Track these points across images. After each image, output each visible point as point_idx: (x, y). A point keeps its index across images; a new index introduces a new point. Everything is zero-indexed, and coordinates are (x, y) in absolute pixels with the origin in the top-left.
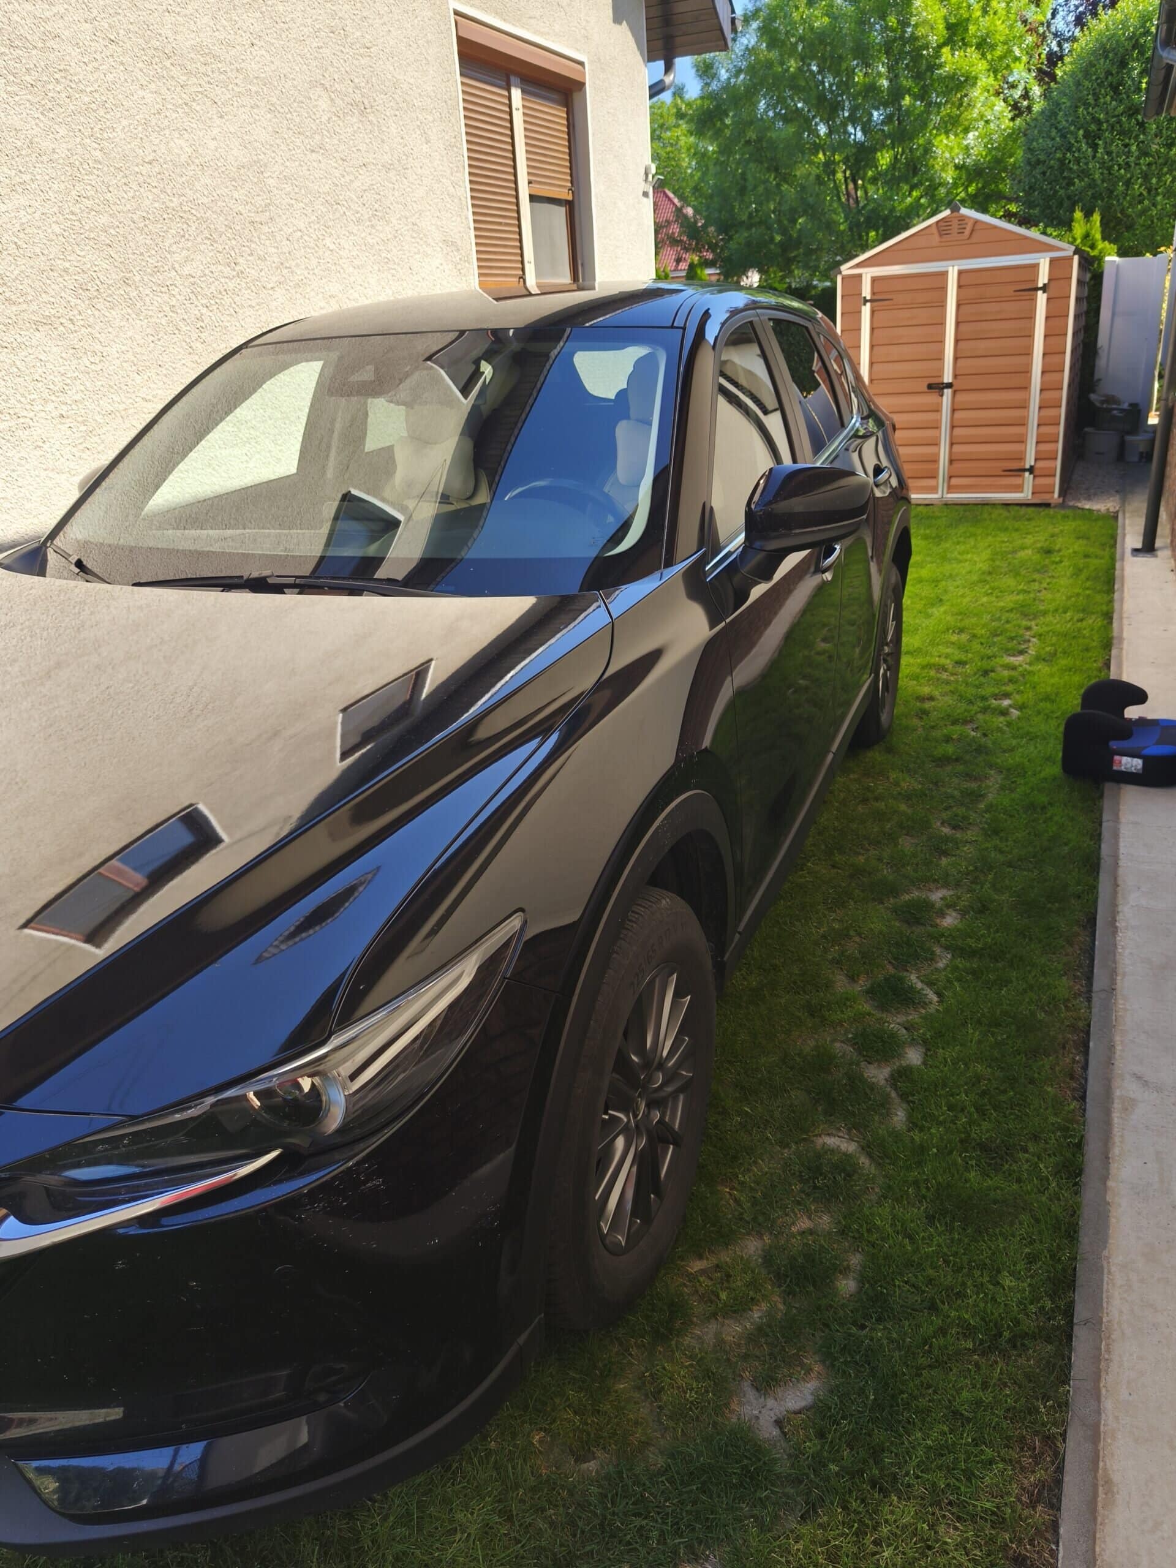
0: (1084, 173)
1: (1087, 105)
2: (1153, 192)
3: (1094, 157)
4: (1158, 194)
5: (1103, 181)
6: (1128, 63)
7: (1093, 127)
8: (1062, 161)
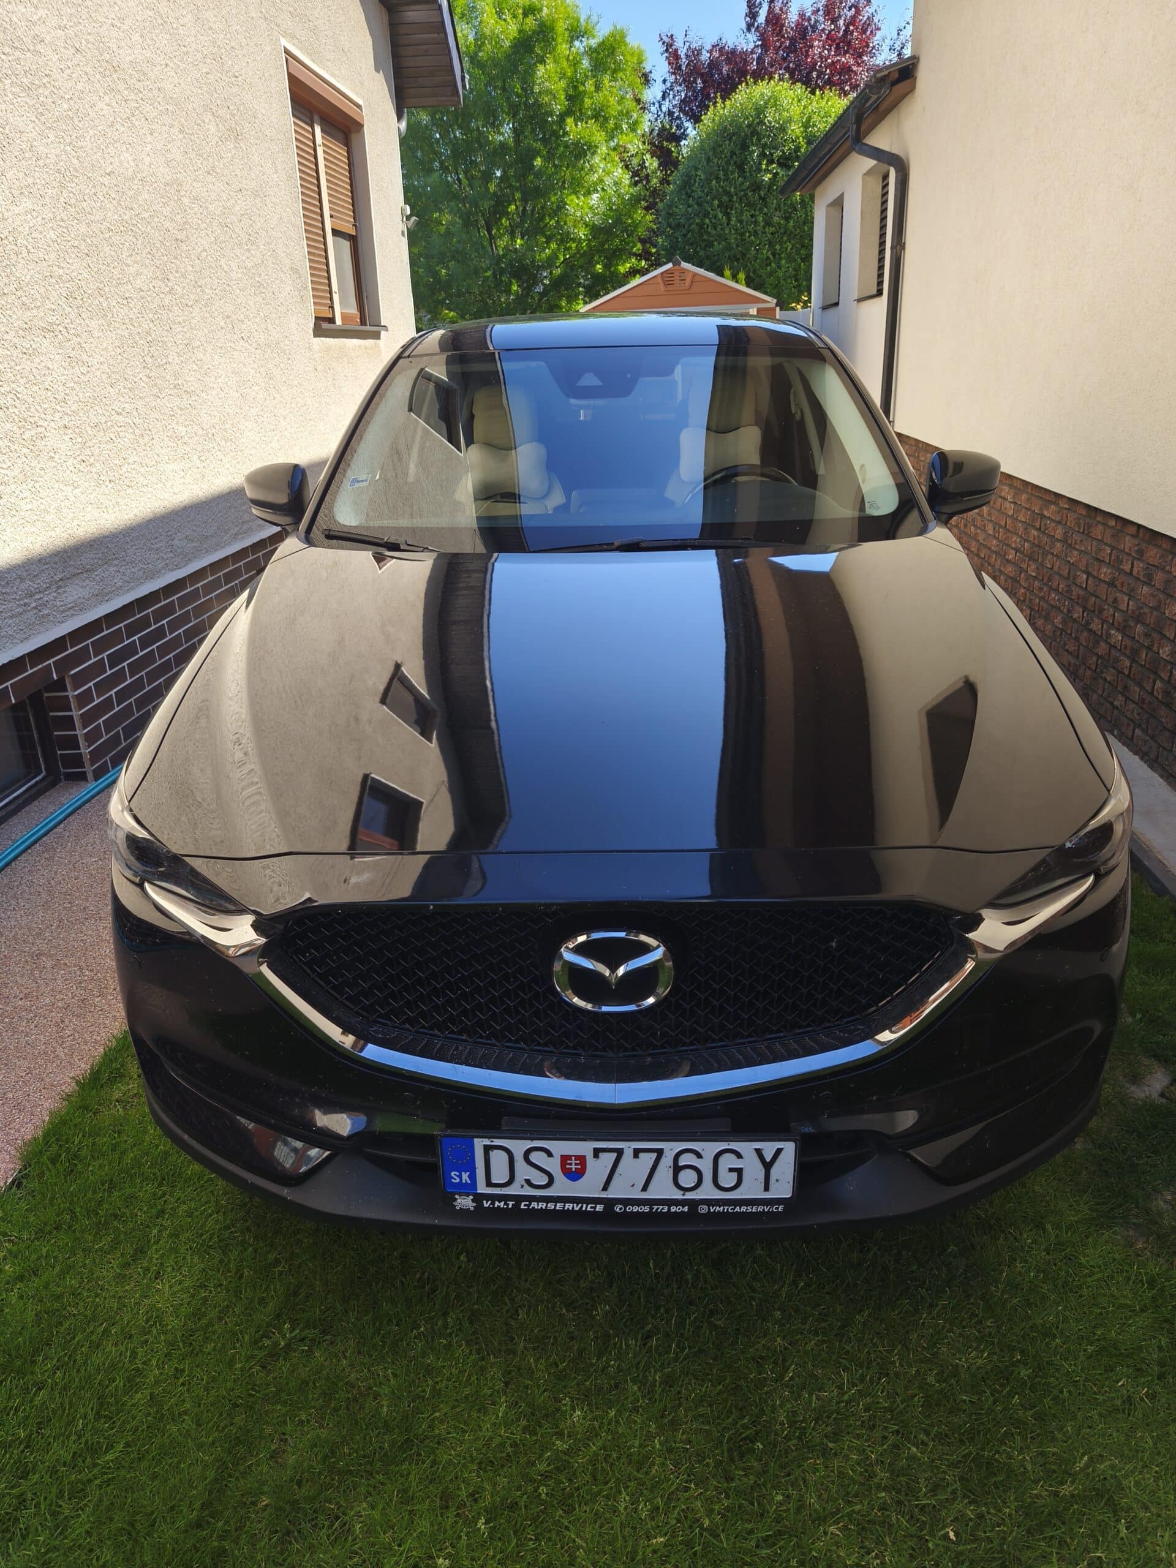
0: (722, 238)
1: (717, 178)
2: (777, 256)
3: (728, 224)
4: (781, 258)
5: (738, 246)
6: (749, 147)
7: (725, 198)
8: (701, 226)
